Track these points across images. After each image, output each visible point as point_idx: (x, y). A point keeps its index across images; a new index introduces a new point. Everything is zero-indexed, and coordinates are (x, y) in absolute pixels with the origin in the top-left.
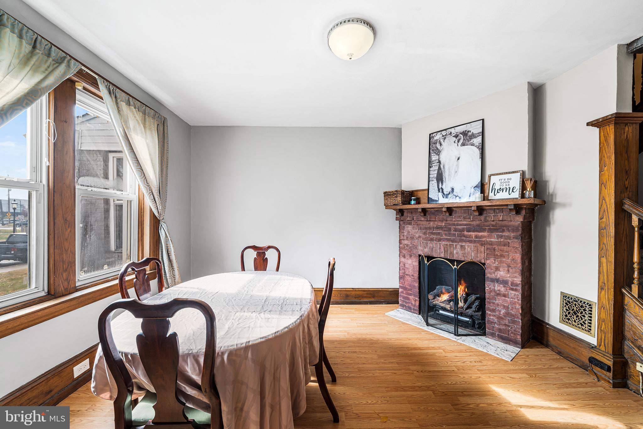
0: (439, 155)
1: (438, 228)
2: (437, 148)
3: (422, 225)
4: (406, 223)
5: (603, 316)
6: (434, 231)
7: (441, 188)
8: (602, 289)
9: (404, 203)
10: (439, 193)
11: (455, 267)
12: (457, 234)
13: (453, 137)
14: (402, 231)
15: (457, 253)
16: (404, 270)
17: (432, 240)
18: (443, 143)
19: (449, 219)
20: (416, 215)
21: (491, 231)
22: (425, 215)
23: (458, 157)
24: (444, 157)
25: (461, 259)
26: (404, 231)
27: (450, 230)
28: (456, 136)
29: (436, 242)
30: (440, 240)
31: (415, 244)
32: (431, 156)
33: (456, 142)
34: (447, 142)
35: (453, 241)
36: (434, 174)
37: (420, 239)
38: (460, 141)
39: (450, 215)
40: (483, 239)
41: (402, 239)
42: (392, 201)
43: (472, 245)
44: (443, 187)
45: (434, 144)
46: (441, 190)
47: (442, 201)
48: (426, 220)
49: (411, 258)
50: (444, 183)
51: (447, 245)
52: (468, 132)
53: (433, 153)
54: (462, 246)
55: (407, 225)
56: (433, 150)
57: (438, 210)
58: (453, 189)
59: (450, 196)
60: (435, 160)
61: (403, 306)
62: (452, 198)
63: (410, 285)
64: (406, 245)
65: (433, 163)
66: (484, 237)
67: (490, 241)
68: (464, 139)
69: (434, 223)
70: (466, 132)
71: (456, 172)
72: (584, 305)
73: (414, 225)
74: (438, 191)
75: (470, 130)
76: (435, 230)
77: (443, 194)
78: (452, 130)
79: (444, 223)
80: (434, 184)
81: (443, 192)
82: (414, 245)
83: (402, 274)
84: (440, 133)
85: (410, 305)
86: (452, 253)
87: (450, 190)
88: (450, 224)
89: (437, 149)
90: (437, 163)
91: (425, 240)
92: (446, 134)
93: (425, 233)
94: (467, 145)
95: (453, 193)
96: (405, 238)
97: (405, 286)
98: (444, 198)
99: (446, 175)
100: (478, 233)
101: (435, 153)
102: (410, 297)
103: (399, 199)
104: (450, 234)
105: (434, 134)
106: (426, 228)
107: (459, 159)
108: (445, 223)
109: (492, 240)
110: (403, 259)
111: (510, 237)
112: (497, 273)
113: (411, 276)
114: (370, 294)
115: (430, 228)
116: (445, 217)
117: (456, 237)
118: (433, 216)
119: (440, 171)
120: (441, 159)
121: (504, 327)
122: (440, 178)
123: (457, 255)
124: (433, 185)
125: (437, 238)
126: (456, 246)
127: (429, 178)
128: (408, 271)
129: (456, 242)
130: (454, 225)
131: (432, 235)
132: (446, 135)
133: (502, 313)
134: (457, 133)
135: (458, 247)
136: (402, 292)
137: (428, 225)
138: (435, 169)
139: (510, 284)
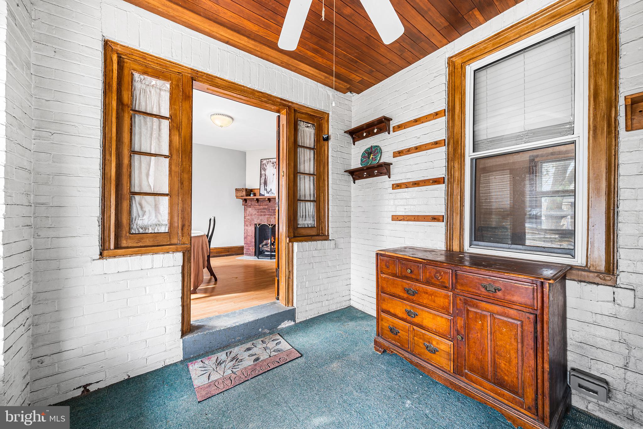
0: (265, 171)
1: (264, 209)
3: (257, 208)
9: (247, 196)
11: (271, 226)
12: (273, 211)
14: (246, 212)
15: (272, 221)
16: (247, 233)
17: (261, 215)
18: (267, 165)
19: (269, 204)
20: (254, 202)
22: (258, 202)
24: (267, 172)
27: (269, 209)
28: (273, 163)
29: (263, 216)
30: (265, 215)
31: (253, 218)
32: (262, 171)
33: (273, 166)
34: (269, 165)
35: (271, 215)
36: (263, 181)
37: (255, 215)
38: (275, 166)
39: (270, 202)
41: (246, 216)
42: (240, 194)
45: (263, 165)
46: (266, 189)
47: (267, 195)
48: (258, 205)
49: (251, 226)
50: (267, 186)
51: (268, 217)
55: (248, 208)
56: (262, 168)
57: (264, 200)
58: (271, 189)
59: (270, 193)
61: (246, 254)
63: (250, 242)
64: (248, 219)
65: (262, 175)
69: (262, 207)
71: (273, 181)
73: (252, 208)
76: (262, 210)
78: (271, 160)
79: (266, 206)
80: (263, 185)
81: (267, 191)
83: (246, 236)
84: (266, 160)
85: (250, 252)
86: (270, 221)
88: (269, 207)
89: (264, 168)
90: (264, 175)
91: (258, 216)
93: (258, 212)
95: (270, 191)
96: (248, 215)
97: (247, 243)
98: (267, 193)
99: (268, 182)
102: (250, 248)
103: (244, 193)
104: (270, 212)
105: (263, 160)
107: (274, 174)
110: (246, 227)
113: (251, 236)
114: (226, 250)
115: (260, 209)
116: (267, 203)
118: (262, 203)
119: (266, 180)
120: (266, 174)
122: (265, 183)
127: (260, 183)
128: (249, 234)
129: (272, 215)
130: (271, 207)
131: (261, 213)
132: (268, 161)
135: (273, 218)
136: (246, 246)
138: (263, 178)
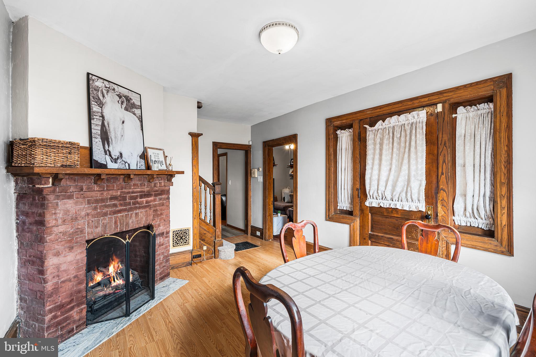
0: (101, 107)
1: (112, 198)
2: (99, 97)
3: (92, 197)
4: (61, 197)
5: (195, 232)
6: (107, 202)
7: (108, 150)
10: (106, 155)
12: (132, 202)
13: (117, 95)
14: (53, 212)
15: (132, 222)
16: (58, 276)
17: (105, 214)
18: (106, 96)
19: (128, 187)
21: (156, 195)
23: (123, 119)
25: (135, 227)
26: (58, 211)
27: (124, 198)
29: (110, 216)
30: (115, 212)
31: (79, 227)
32: (92, 104)
33: (120, 102)
34: (110, 97)
35: (128, 210)
37: (88, 217)
38: (123, 104)
40: (151, 204)
41: (53, 224)
43: (143, 210)
44: (111, 149)
45: (95, 90)
46: (107, 152)
48: (102, 189)
49: (73, 251)
51: (123, 216)
52: (130, 99)
53: (94, 101)
54: (136, 214)
55: (63, 199)
56: (93, 97)
58: (121, 154)
59: (119, 161)
60: (98, 112)
62: (121, 163)
63: (70, 295)
64: (61, 234)
65: (95, 115)
66: (151, 201)
67: (155, 204)
68: (126, 104)
69: (109, 193)
70: (129, 98)
71: (122, 136)
72: (186, 231)
73: (77, 198)
74: (104, 154)
75: (132, 98)
76: (108, 201)
77: (111, 158)
78: (116, 87)
79: (119, 192)
80: (98, 142)
81: (110, 155)
82: (78, 228)
83: (53, 287)
84: (102, 81)
85: (70, 326)
86: (127, 224)
87: (118, 154)
88: (125, 193)
89: (99, 99)
90: (100, 116)
91: (95, 217)
92: (109, 87)
93: (95, 208)
94: (130, 112)
95: (122, 158)
96: (60, 221)
97: (59, 303)
98: (112, 162)
99: (112, 135)
100: (148, 199)
101: (97, 103)
102: (71, 312)
104: (125, 205)
105: (94, 77)
106: (97, 201)
107: (123, 122)
108: (121, 192)
109: (156, 203)
110: (55, 260)
111: (165, 198)
112: (159, 229)
113: (72, 280)
115: (103, 200)
116: (123, 185)
117: (130, 206)
119: (104, 129)
120: (104, 114)
121: (162, 269)
122: (105, 138)
123: (132, 225)
124: (97, 144)
125: (111, 211)
126: (132, 214)
127: (90, 133)
128: (66, 275)
129: (131, 211)
130: (129, 193)
131: (105, 209)
132: (109, 88)
133: (161, 259)
134: (120, 93)
135: (134, 215)
137: (100, 196)
138: (97, 123)
139: (165, 233)
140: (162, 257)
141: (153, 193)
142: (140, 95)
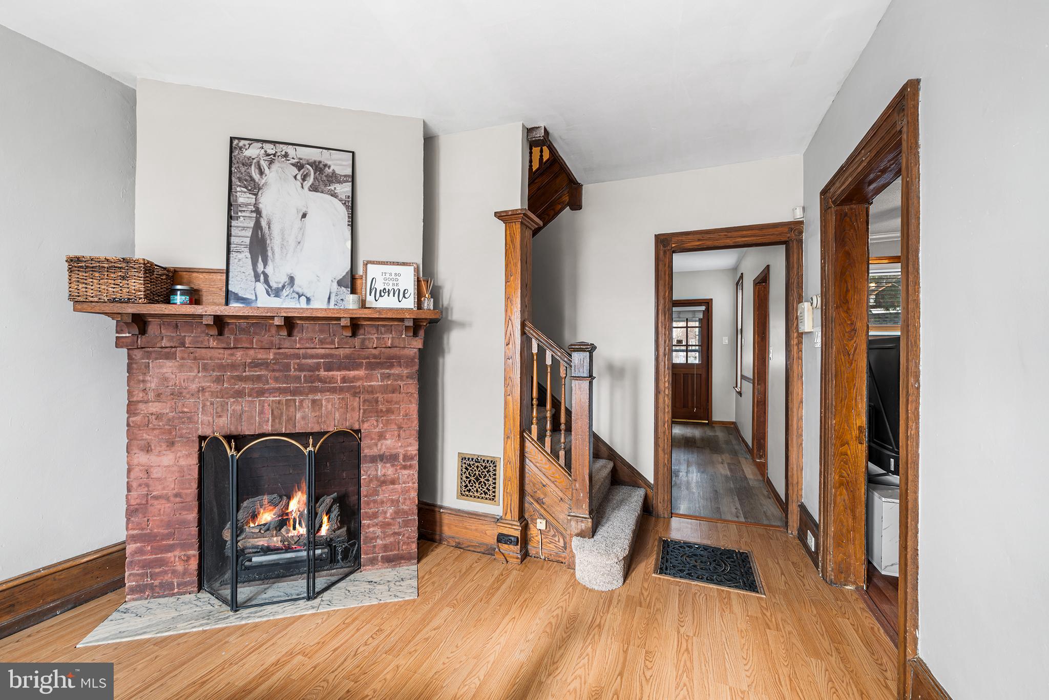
0: (256, 195)
1: (255, 365)
2: (251, 177)
3: (211, 359)
4: (154, 355)
5: (509, 473)
6: (245, 371)
7: (264, 273)
8: (508, 437)
9: (152, 298)
10: (258, 283)
11: (311, 448)
12: (305, 376)
13: (293, 164)
14: (141, 378)
15: (303, 418)
16: (147, 485)
17: (239, 394)
18: (267, 171)
19: (287, 343)
20: (192, 332)
21: (371, 366)
22: (221, 333)
23: (304, 210)
24: (267, 202)
25: (312, 428)
26: (149, 378)
27: (287, 367)
28: (299, 166)
29: (250, 399)
30: (261, 393)
31: (186, 410)
32: (236, 192)
33: (299, 177)
34: (277, 171)
35: (295, 392)
36: (243, 236)
37: (203, 395)
38: (308, 179)
39: (290, 334)
40: (358, 384)
41: (139, 399)
42: (93, 288)
43: (335, 397)
44: (269, 270)
45: (243, 164)
46: (261, 277)
47: (265, 302)
48: (224, 345)
49: (173, 449)
50: (270, 262)
51: (279, 402)
52: (325, 165)
53: (240, 186)
54: (314, 402)
55: (157, 359)
56: (240, 179)
57: (261, 322)
58: (292, 279)
59: (285, 293)
60: (247, 205)
61: (139, 590)
62: (290, 297)
63: (169, 524)
64: (154, 417)
65: (240, 211)
66: (359, 379)
67: (370, 386)
68: (315, 178)
69: (247, 354)
70: (321, 166)
71: (299, 243)
72: (488, 465)
73: (183, 358)
74: (254, 279)
75: (329, 163)
76: (247, 369)
77: (267, 287)
78: (290, 150)
79: (271, 354)
81: (266, 282)
82: (183, 412)
83: (138, 501)
84: (260, 145)
85: (168, 578)
86: (291, 420)
87: (284, 279)
88: (286, 356)
89: (252, 179)
90: (252, 212)
91: (217, 397)
92: (274, 152)
93: (219, 380)
94: (322, 192)
95: (292, 287)
96: (151, 395)
97: (149, 531)
98: (269, 295)
99: (275, 244)
100: (348, 373)
101: (246, 187)
102: (169, 555)
103: (136, 285)
104: (287, 379)
105: (242, 143)
106: (222, 367)
107: (304, 216)
108: (275, 354)
109: (372, 383)
110: (142, 458)
111: (402, 376)
112: (382, 445)
113: (172, 499)
115: (233, 366)
116: (276, 340)
117: (301, 384)
118: (244, 337)
119: (260, 234)
120: (261, 206)
121: (392, 539)
122: (259, 249)
123: (303, 423)
124: (241, 263)
125: (253, 389)
126: (301, 402)
127: (229, 243)
128: (160, 487)
129: (301, 394)
130: (297, 356)
131: (240, 383)
132: (274, 155)
133: (388, 515)
134: (301, 159)
135: (307, 404)
136: (140, 551)
137: (227, 359)
138: (245, 225)
139: (401, 457)
140: (391, 511)
141: (364, 361)
142: (353, 153)
